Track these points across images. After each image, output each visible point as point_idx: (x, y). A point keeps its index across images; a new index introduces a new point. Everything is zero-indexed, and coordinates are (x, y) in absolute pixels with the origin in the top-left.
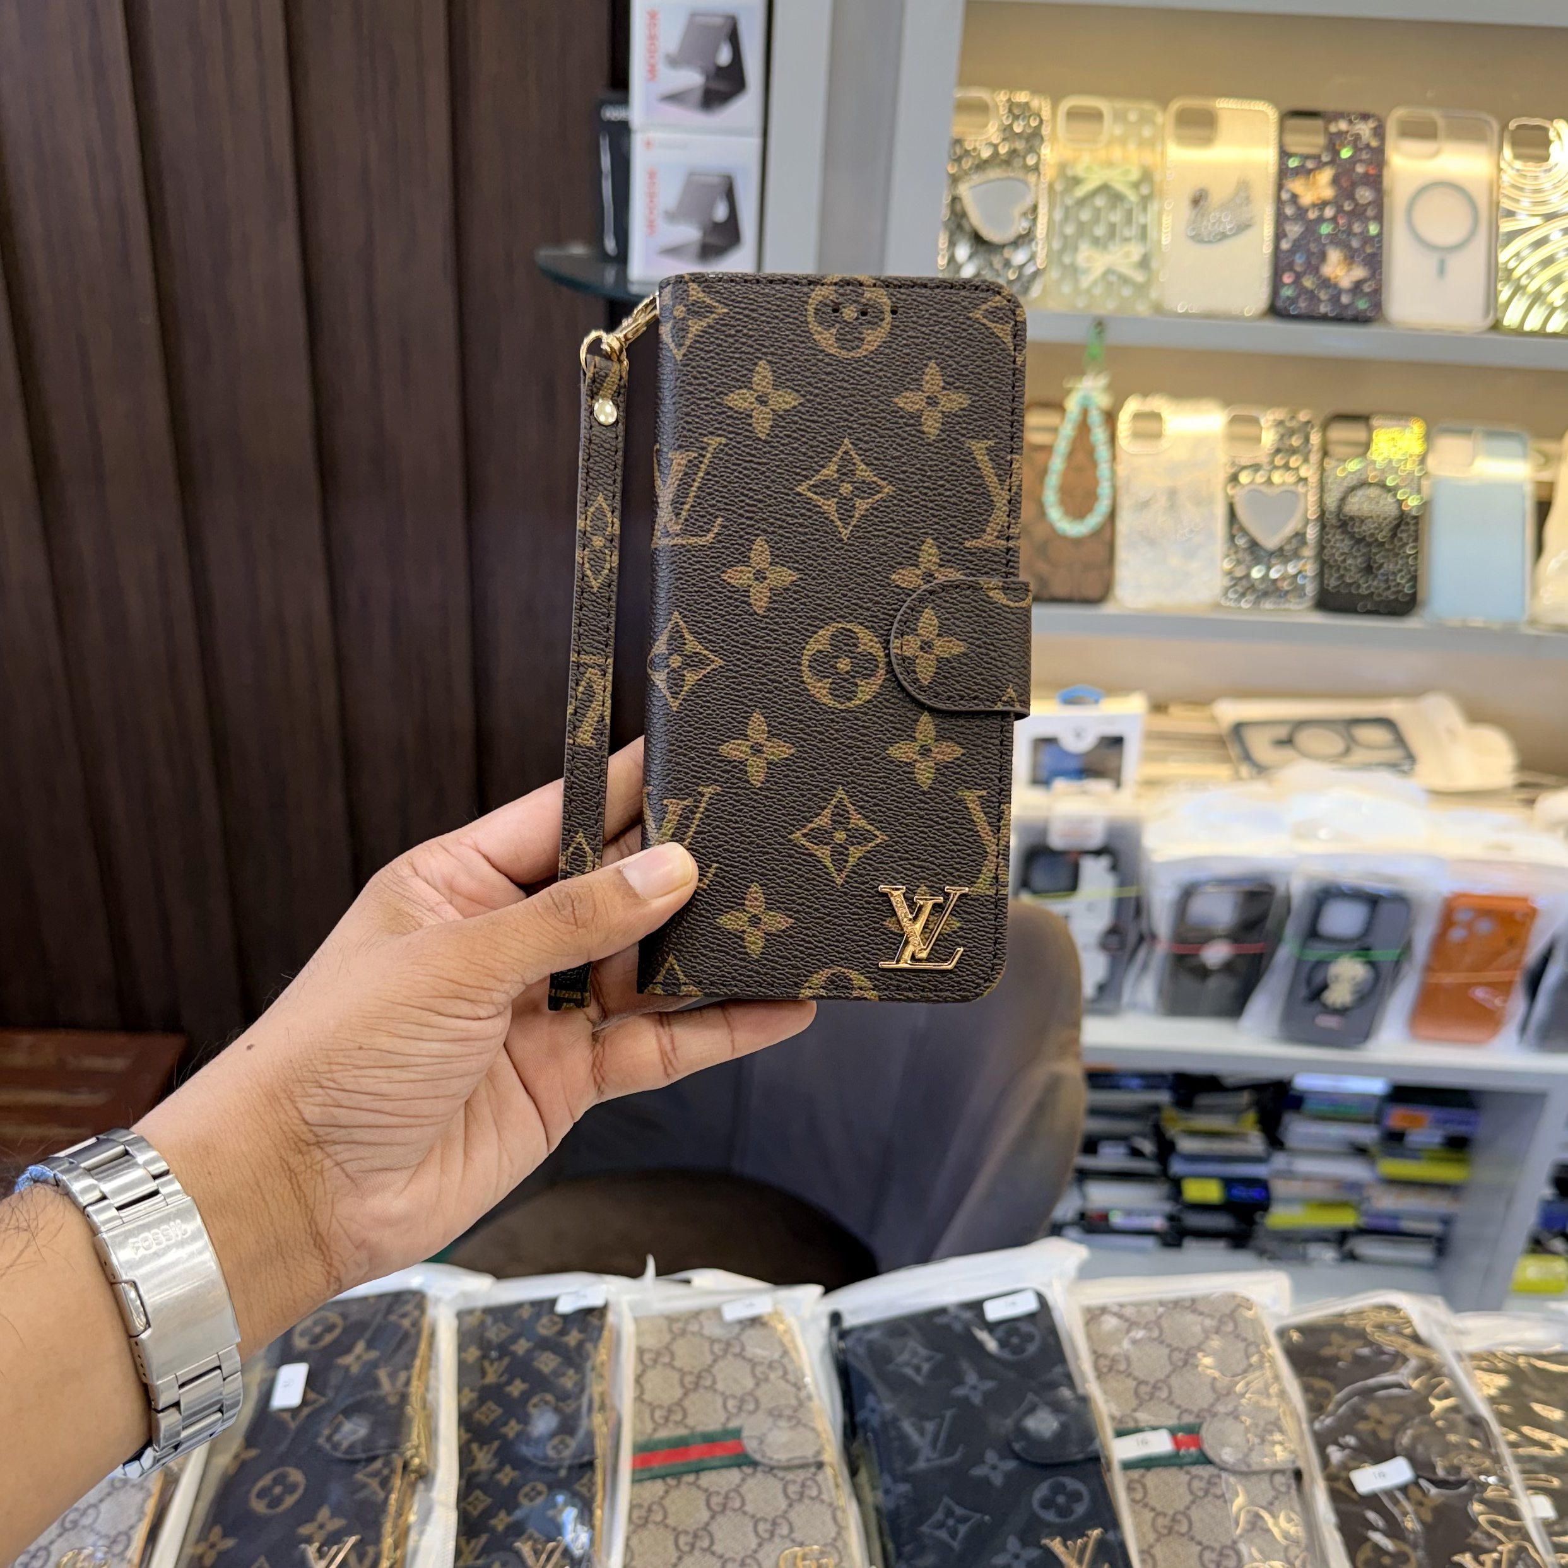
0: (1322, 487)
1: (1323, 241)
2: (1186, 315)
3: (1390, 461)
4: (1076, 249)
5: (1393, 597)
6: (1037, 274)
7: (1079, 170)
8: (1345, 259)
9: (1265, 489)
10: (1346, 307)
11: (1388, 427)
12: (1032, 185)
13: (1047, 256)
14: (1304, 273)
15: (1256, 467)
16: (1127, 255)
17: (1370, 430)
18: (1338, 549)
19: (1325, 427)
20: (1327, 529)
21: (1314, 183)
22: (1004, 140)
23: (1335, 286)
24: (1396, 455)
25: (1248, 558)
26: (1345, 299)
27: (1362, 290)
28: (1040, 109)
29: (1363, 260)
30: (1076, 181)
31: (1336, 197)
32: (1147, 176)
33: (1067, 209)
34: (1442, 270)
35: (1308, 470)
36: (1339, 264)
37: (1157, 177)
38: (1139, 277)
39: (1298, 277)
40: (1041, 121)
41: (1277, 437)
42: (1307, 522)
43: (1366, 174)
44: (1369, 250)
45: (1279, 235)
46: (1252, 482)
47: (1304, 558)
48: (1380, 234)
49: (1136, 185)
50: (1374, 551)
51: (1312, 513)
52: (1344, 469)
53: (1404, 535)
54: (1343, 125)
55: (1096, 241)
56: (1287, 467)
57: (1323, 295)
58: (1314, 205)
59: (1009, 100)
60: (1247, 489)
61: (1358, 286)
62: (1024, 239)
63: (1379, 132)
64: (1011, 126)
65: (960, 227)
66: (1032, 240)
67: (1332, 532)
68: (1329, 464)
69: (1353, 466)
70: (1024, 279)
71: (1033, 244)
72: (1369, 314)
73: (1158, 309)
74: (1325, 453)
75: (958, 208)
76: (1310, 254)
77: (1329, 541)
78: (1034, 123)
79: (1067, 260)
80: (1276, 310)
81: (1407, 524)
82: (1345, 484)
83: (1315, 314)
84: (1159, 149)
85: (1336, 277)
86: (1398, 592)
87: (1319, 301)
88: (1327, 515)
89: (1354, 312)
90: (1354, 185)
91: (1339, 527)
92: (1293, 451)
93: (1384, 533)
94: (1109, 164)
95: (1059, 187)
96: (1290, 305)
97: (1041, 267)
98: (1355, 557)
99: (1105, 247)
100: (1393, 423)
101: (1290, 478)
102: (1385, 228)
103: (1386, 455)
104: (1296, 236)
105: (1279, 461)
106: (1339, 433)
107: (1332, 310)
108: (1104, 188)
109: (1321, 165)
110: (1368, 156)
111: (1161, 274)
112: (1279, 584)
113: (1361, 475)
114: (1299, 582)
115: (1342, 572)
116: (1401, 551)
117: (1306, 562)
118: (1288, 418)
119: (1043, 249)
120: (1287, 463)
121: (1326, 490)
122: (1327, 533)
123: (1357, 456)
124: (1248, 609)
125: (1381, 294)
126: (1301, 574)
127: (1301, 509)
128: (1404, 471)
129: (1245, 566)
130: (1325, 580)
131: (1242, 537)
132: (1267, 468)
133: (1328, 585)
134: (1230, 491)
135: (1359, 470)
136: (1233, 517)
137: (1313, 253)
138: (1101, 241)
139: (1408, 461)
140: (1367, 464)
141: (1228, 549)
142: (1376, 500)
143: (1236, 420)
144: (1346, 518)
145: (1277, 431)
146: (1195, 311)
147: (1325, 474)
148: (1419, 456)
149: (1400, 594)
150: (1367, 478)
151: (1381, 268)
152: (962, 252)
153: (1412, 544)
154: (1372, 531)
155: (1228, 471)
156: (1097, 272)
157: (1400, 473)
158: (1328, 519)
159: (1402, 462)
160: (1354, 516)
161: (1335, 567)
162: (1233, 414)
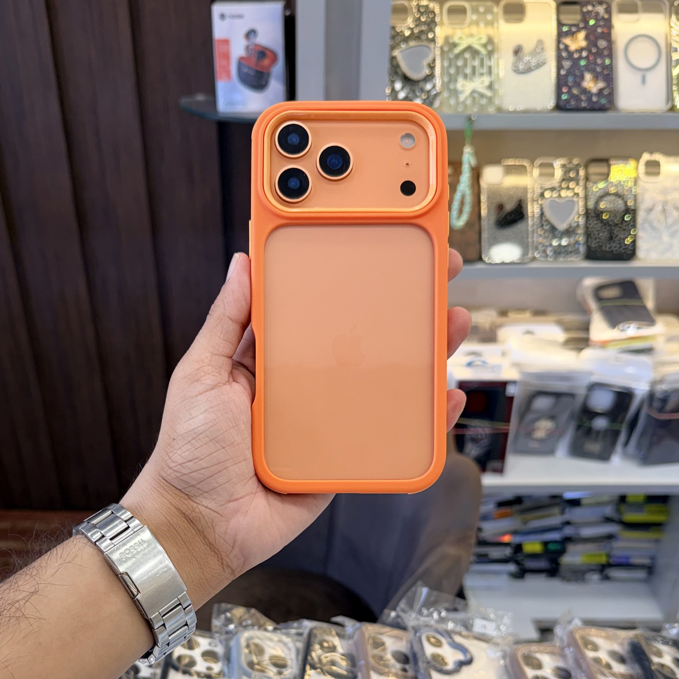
0: (586, 198)
1: (582, 69)
2: (514, 112)
3: (620, 182)
4: (456, 81)
5: (623, 251)
6: (436, 95)
7: (456, 40)
8: (594, 78)
9: (557, 200)
10: (595, 103)
11: (619, 164)
12: (432, 48)
13: (441, 85)
14: (573, 86)
15: (553, 189)
16: (483, 82)
17: (609, 166)
18: (595, 228)
19: (586, 167)
20: (589, 218)
21: (576, 39)
22: (417, 26)
23: (589, 92)
24: (623, 178)
25: (551, 236)
26: (594, 99)
27: (603, 94)
28: (434, 8)
29: (603, 78)
30: (455, 45)
31: (588, 45)
32: (490, 41)
33: (450, 60)
34: (644, 81)
35: (579, 189)
36: (590, 81)
37: (496, 40)
38: (489, 93)
39: (570, 88)
40: (435, 14)
41: (563, 173)
42: (580, 215)
43: (603, 32)
44: (606, 72)
45: (559, 67)
46: (551, 197)
47: (577, 234)
48: (611, 64)
49: (485, 46)
50: (613, 228)
51: (582, 211)
52: (597, 187)
54: (590, 8)
55: (466, 76)
56: (568, 188)
57: (583, 97)
58: (577, 51)
59: (418, 4)
60: (549, 200)
61: (601, 91)
62: (430, 77)
63: (608, 11)
64: (419, 18)
65: (396, 73)
66: (433, 77)
67: (592, 219)
68: (589, 185)
69: (602, 185)
71: (434, 80)
72: (607, 106)
73: (499, 110)
74: (587, 179)
75: (395, 63)
76: (575, 76)
77: (590, 224)
78: (431, 16)
79: (452, 87)
80: (560, 107)
81: (630, 214)
82: (598, 195)
83: (580, 107)
84: (496, 25)
85: (589, 88)
86: (626, 249)
87: (582, 100)
88: (589, 212)
89: (600, 105)
90: (597, 38)
91: (596, 217)
92: (571, 180)
93: (617, 219)
94: (471, 35)
95: (446, 49)
96: (567, 104)
97: (439, 91)
98: (604, 232)
99: (471, 79)
100: (620, 162)
101: (570, 194)
102: (614, 61)
103: (617, 179)
104: (568, 67)
105: (564, 185)
106: (594, 169)
107: (588, 105)
108: (469, 48)
109: (579, 30)
110: (603, 23)
111: (500, 91)
112: (566, 248)
113: (605, 189)
114: (577, 246)
115: (598, 240)
116: (627, 228)
117: (579, 236)
118: (568, 163)
119: (439, 82)
120: (568, 186)
121: (588, 198)
122: (589, 221)
123: (603, 180)
124: (551, 261)
125: (613, 95)
126: (577, 242)
127: (576, 209)
128: (627, 186)
129: (549, 239)
130: (589, 244)
131: (547, 225)
132: (558, 189)
133: (591, 247)
134: (540, 202)
135: (604, 187)
136: (542, 214)
137: (578, 76)
138: (468, 77)
139: (629, 181)
140: (609, 184)
141: (540, 232)
142: (614, 202)
143: (541, 166)
144: (599, 212)
145: (563, 170)
146: (518, 110)
147: (587, 190)
148: (634, 178)
149: (627, 250)
150: (609, 191)
151: (612, 81)
152: (398, 86)
153: (632, 224)
154: (612, 218)
155: (538, 191)
156: (467, 92)
157: (625, 188)
158: (590, 214)
159: (626, 182)
160: (603, 211)
161: (594, 238)
162: (539, 163)
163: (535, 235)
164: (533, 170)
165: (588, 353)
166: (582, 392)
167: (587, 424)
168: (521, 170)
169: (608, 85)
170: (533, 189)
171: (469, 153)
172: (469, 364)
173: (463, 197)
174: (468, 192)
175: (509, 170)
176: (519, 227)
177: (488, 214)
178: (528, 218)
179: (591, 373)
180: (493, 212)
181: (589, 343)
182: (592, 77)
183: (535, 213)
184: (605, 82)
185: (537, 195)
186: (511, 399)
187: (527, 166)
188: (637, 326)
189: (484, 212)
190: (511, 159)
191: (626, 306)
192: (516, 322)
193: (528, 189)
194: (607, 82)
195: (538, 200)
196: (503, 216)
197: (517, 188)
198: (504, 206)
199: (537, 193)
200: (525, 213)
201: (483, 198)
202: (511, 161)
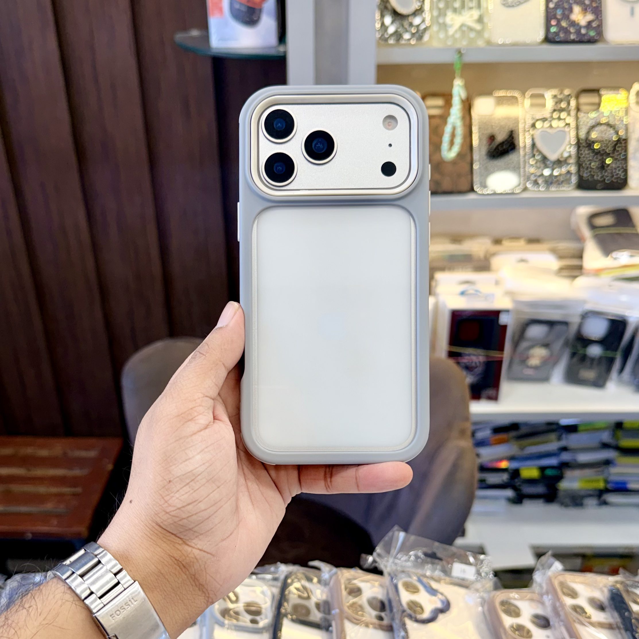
0: (577, 128)
2: (503, 45)
3: (611, 112)
4: (445, 15)
5: (615, 181)
6: (425, 29)
8: (582, 10)
10: (584, 35)
11: (610, 94)
13: (431, 20)
14: (562, 19)
15: (544, 120)
16: (471, 16)
17: (600, 96)
18: (587, 158)
19: (577, 97)
20: (581, 148)
23: (578, 25)
24: (614, 109)
25: (542, 166)
26: (583, 31)
27: (591, 26)
29: (592, 10)
34: (632, 13)
35: (570, 119)
36: (579, 13)
38: (478, 27)
39: (559, 21)
41: (554, 104)
42: (571, 145)
44: (594, 5)
45: (548, 1)
46: (543, 127)
47: (570, 164)
50: (604, 158)
51: (574, 141)
52: (588, 117)
53: (620, 149)
55: (455, 10)
56: (559, 119)
57: (572, 30)
60: (540, 130)
61: (590, 23)
62: (419, 12)
65: (386, 8)
66: (423, 11)
67: (584, 149)
68: (581, 115)
69: (593, 115)
70: (420, 32)
71: (423, 14)
72: (596, 38)
73: (489, 43)
74: (578, 109)
76: (564, 9)
77: (582, 154)
79: (441, 21)
80: (548, 40)
81: (621, 143)
82: (589, 125)
83: (569, 40)
85: (578, 20)
86: (617, 178)
87: (570, 33)
88: (581, 141)
89: (588, 38)
91: (587, 147)
92: (562, 110)
93: (609, 148)
96: (556, 36)
97: (428, 25)
98: (595, 161)
99: (460, 13)
100: (611, 92)
101: (561, 124)
103: (609, 109)
104: (557, 1)
105: (555, 115)
106: (585, 99)
107: (577, 38)
111: (489, 25)
112: (558, 178)
113: (597, 119)
114: (568, 176)
115: (589, 170)
116: (618, 157)
117: (571, 166)
118: (559, 93)
119: (429, 16)
120: (559, 116)
121: (579, 128)
122: (581, 151)
123: (594, 110)
124: (543, 191)
125: (602, 28)
126: (569, 172)
127: (567, 139)
128: (618, 116)
129: (540, 170)
130: (581, 174)
131: (538, 155)
132: (549, 119)
133: (583, 176)
134: (531, 132)
135: (595, 117)
136: (534, 145)
137: (566, 9)
138: (458, 10)
139: (620, 111)
140: (600, 114)
141: (532, 162)
142: (605, 132)
143: (533, 96)
144: (591, 142)
145: (554, 101)
146: (507, 43)
147: (578, 120)
148: (626, 108)
149: (619, 179)
150: (600, 121)
151: (601, 14)
152: (388, 20)
153: (623, 153)
154: (604, 148)
155: (530, 122)
156: (457, 26)
157: (616, 118)
158: (581, 143)
159: (617, 112)
160: (594, 141)
161: (586, 167)
162: (531, 93)
163: (527, 165)
164: (524, 100)
165: (581, 281)
166: (575, 320)
167: (581, 352)
168: (513, 100)
169: (597, 18)
170: (525, 120)
171: (459, 85)
172: (463, 293)
173: (454, 129)
174: (459, 124)
175: (500, 101)
176: (512, 157)
177: (479, 145)
178: (519, 149)
179: (584, 302)
180: (485, 142)
181: (583, 271)
182: (580, 10)
183: (527, 144)
184: (593, 14)
185: (529, 126)
186: (505, 327)
187: (518, 97)
188: (630, 254)
189: (475, 143)
190: (503, 91)
191: (620, 234)
192: (510, 250)
193: (520, 120)
194: (595, 14)
195: (529, 131)
196: (495, 147)
197: (508, 118)
198: (495, 137)
199: (528, 123)
200: (516, 143)
201: (475, 129)
202: (503, 92)
